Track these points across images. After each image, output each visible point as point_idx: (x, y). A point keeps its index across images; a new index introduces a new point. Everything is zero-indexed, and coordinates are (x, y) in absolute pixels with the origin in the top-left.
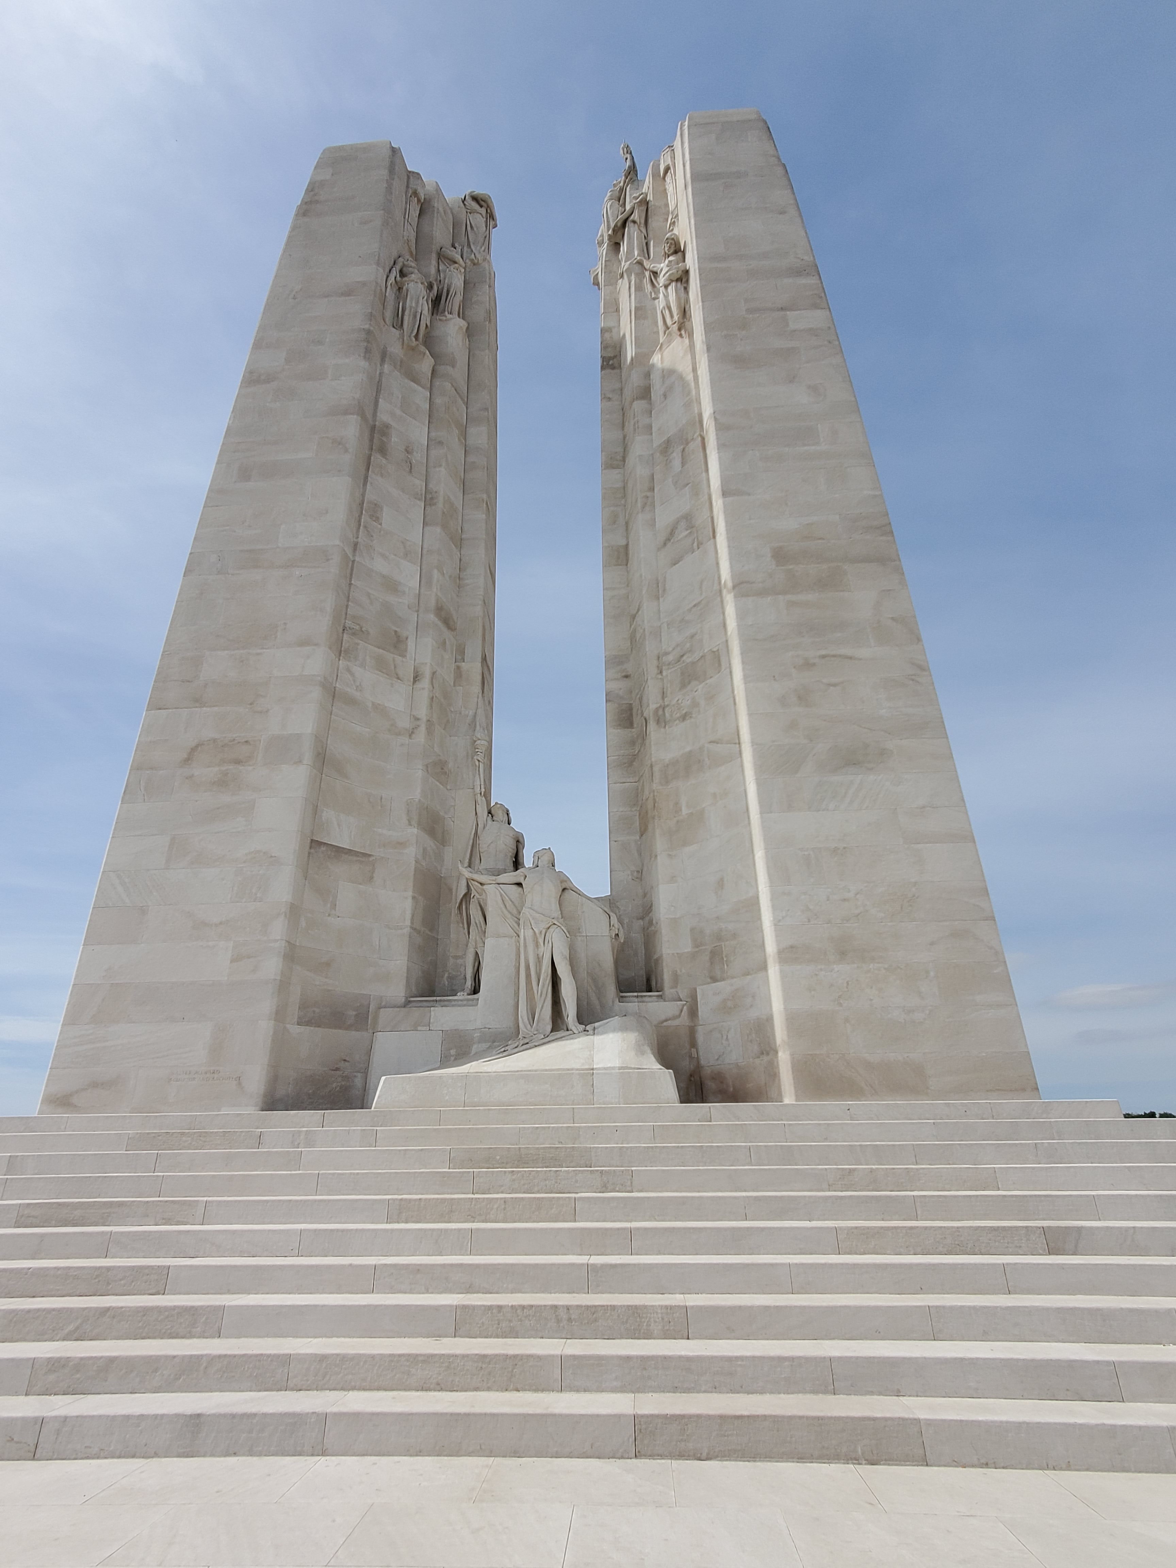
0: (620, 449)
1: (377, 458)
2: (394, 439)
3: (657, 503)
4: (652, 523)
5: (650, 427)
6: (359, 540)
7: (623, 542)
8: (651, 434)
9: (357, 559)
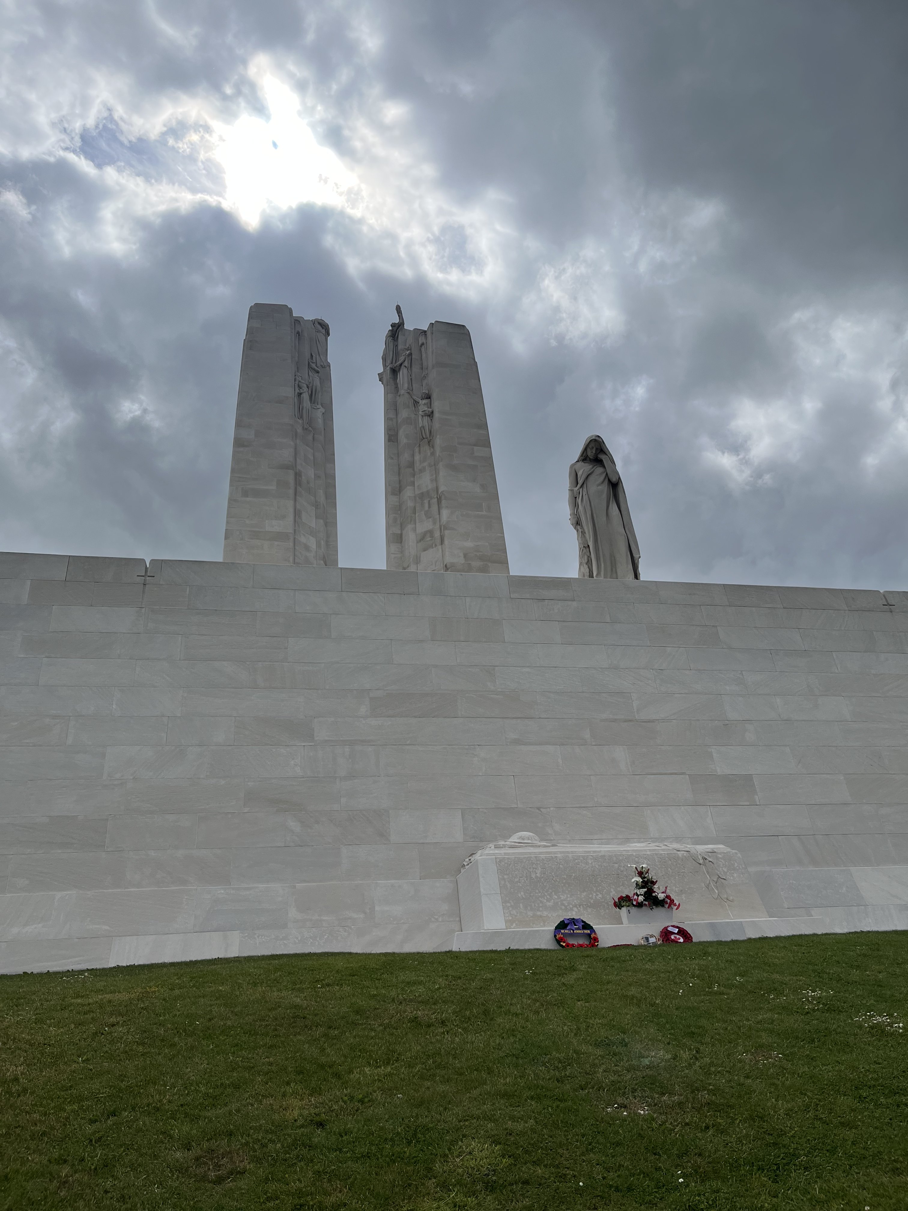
0: (398, 486)
1: (299, 488)
2: (303, 478)
3: (417, 521)
4: (415, 530)
5: (413, 484)
6: (296, 528)
7: (399, 532)
8: (414, 486)
9: (296, 537)
